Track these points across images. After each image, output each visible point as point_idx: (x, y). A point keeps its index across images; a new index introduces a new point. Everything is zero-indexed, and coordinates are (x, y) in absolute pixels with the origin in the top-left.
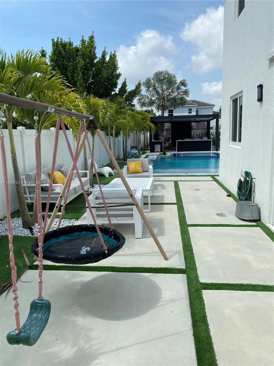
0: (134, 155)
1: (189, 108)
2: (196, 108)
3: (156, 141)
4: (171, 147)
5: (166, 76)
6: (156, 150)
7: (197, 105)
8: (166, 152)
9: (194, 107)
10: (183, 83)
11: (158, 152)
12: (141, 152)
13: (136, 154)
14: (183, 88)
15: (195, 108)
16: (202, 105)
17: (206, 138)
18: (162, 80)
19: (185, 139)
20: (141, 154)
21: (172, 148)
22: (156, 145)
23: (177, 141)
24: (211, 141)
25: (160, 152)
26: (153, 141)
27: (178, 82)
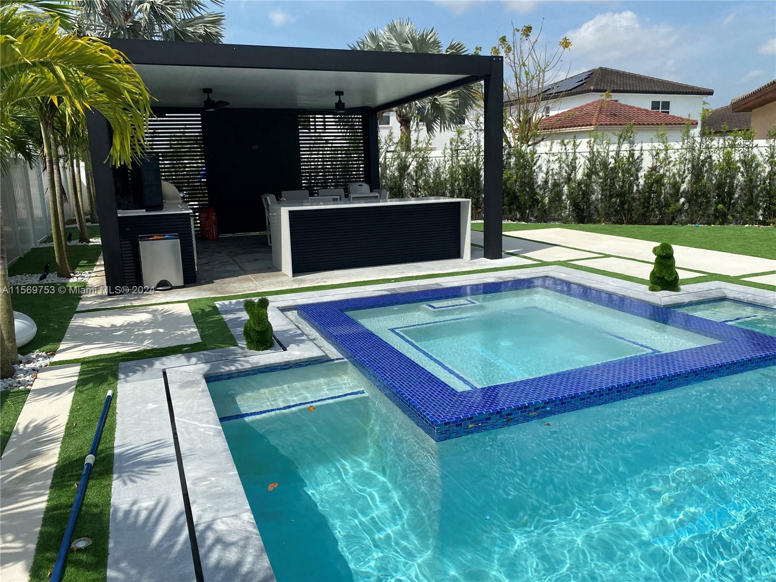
3: (142, 212)
6: (151, 277)
11: (164, 286)
21: (217, 236)
22: (147, 239)
23: (290, 212)
24: (459, 203)
25: (182, 284)
26: (121, 213)
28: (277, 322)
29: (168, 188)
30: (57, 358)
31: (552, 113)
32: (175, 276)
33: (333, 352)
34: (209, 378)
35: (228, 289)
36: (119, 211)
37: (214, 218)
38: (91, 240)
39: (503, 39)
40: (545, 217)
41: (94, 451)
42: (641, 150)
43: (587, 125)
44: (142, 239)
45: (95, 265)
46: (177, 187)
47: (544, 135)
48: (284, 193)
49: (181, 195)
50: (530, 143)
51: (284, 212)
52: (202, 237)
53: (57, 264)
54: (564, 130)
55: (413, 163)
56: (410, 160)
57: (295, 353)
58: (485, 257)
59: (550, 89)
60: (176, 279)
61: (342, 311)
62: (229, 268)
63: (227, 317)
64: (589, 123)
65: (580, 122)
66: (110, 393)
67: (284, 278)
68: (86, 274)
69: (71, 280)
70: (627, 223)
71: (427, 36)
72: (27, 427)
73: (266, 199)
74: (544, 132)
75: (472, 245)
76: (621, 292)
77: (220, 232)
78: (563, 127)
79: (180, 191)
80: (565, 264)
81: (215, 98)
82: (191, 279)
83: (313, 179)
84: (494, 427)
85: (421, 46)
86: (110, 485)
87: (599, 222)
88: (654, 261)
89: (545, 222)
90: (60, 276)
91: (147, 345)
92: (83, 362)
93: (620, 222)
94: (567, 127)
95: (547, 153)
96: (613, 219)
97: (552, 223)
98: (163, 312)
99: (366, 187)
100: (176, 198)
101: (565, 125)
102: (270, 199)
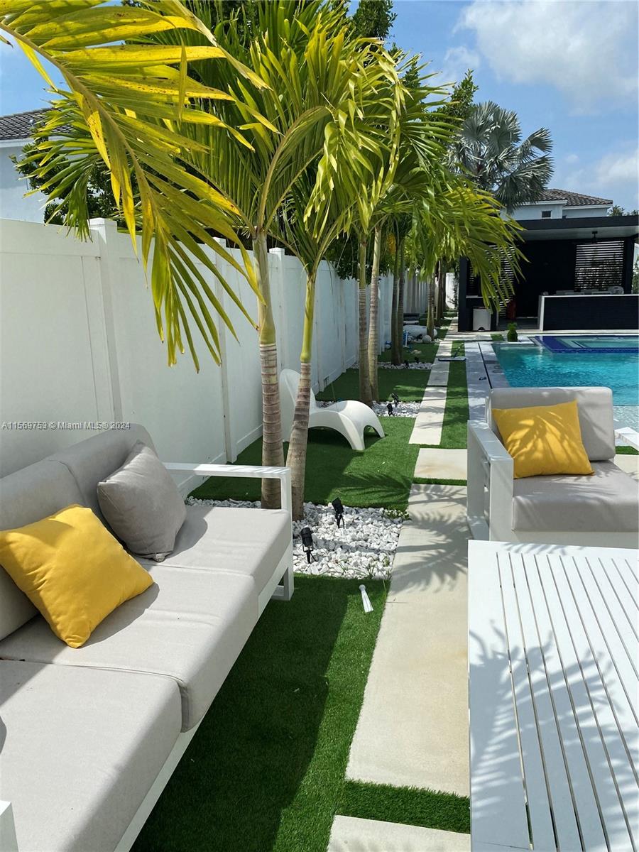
0: (415, 341)
1: (545, 210)
2: (564, 211)
3: (477, 297)
4: (514, 316)
5: (491, 118)
6: (476, 326)
7: (565, 202)
8: (518, 332)
9: (556, 208)
10: (539, 141)
11: (482, 329)
12: (435, 332)
13: (420, 337)
14: (539, 153)
15: (561, 209)
16: (576, 202)
17: (621, 289)
18: (481, 129)
19: (557, 292)
20: (436, 338)
22: (477, 308)
23: (545, 298)
25: (489, 330)
26: (467, 297)
27: (524, 137)
30: (445, 340)
32: (487, 326)
34: (493, 345)
38: (445, 318)
44: (475, 309)
45: (450, 325)
51: (543, 298)
60: (487, 328)
63: (502, 337)
67: (539, 331)
68: (447, 327)
82: (493, 328)
91: (473, 340)
92: (453, 341)
98: (480, 335)
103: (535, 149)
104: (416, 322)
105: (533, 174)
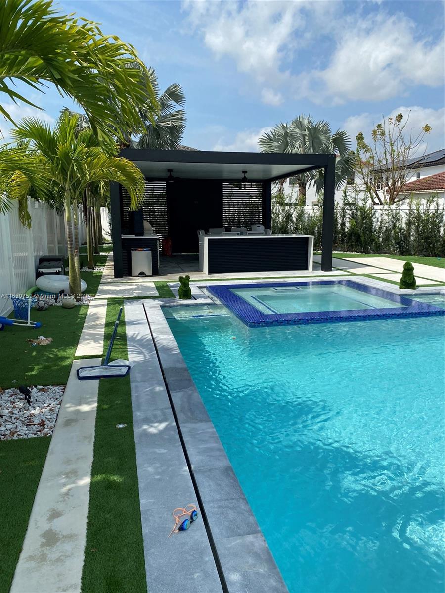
3: (133, 236)
6: (136, 270)
10: (174, 95)
11: (142, 274)
21: (171, 254)
22: (135, 250)
23: (209, 239)
24: (308, 238)
25: (151, 274)
26: (123, 236)
27: (161, 91)
28: (194, 290)
29: (147, 225)
30: (96, 297)
31: (421, 178)
32: (148, 271)
33: (218, 302)
34: (162, 307)
35: (174, 278)
36: (122, 235)
37: (170, 243)
38: (100, 253)
39: (379, 126)
40: (378, 251)
41: (118, 320)
42: (443, 209)
43: (439, 188)
44: (133, 250)
45: (105, 265)
46: (151, 224)
47: (406, 195)
48: (211, 230)
49: (153, 229)
50: (396, 200)
51: (206, 239)
52: (163, 254)
53: (88, 262)
54: (422, 192)
55: (294, 213)
56: (292, 211)
57: (200, 301)
58: (322, 270)
59: (422, 160)
60: (148, 272)
61: (228, 288)
62: (176, 269)
63: (171, 288)
64: (440, 187)
65: (435, 186)
66: (121, 307)
67: (204, 275)
68: (101, 268)
69: (95, 271)
70: (432, 257)
71: (319, 126)
72: (90, 314)
73: (199, 233)
74: (407, 193)
75: (313, 262)
76: (387, 289)
77: (173, 252)
78: (422, 189)
79: (152, 227)
80: (368, 276)
81: (174, 175)
82: (155, 273)
83: (231, 222)
84: (275, 325)
85: (315, 133)
86: (125, 328)
87: (414, 255)
88: (402, 272)
89: (379, 254)
90: (89, 268)
91: (135, 295)
92: (108, 299)
93: (428, 256)
94: (425, 189)
95: (381, 209)
96: (425, 253)
97: (384, 255)
98: (142, 285)
99: (262, 228)
100: (150, 230)
101: (424, 188)
102: (202, 232)
103: (172, 102)
104: (57, 270)
105: (172, 124)
